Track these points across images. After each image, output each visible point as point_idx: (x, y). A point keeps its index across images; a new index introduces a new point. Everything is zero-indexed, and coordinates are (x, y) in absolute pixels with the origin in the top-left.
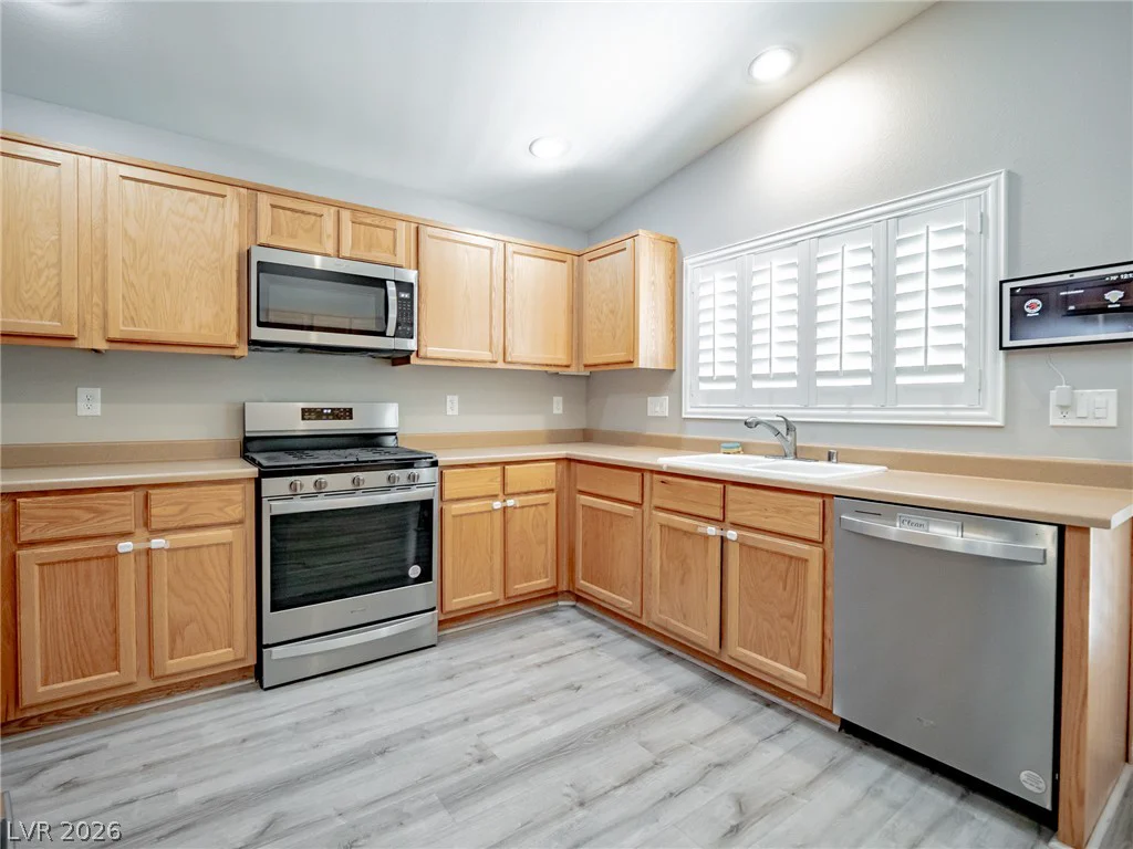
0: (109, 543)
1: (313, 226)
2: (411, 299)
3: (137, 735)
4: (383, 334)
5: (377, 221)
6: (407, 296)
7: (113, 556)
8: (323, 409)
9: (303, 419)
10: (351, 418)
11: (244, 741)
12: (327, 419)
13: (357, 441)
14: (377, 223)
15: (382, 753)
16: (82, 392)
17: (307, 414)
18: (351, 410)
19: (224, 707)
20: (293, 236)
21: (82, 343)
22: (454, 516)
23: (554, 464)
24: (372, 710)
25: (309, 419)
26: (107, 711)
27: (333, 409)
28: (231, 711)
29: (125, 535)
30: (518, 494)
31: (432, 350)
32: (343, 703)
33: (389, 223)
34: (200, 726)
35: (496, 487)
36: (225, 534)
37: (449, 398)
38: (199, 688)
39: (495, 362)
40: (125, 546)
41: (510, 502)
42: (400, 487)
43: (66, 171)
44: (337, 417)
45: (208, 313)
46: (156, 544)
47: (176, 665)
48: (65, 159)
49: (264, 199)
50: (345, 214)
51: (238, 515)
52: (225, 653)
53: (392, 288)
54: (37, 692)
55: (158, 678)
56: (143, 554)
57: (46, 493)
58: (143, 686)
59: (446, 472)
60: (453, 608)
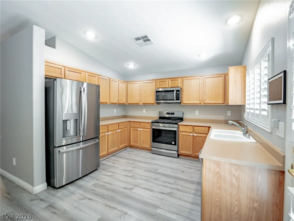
0: (137, 128)
1: (165, 83)
2: (179, 93)
3: (137, 152)
4: (174, 100)
5: (175, 79)
6: (178, 92)
7: (138, 130)
8: (169, 113)
9: (167, 114)
11: (142, 156)
13: (178, 119)
18: (174, 113)
20: (162, 85)
21: (140, 104)
22: (182, 135)
23: (208, 128)
24: (157, 160)
26: (138, 149)
29: (139, 128)
30: (197, 133)
31: (185, 102)
35: (191, 131)
36: (148, 130)
37: (196, 111)
38: (146, 150)
39: (201, 104)
40: (139, 129)
41: (195, 135)
42: (170, 127)
43: (139, 84)
44: (172, 114)
45: (152, 99)
46: (141, 129)
47: (143, 146)
48: (139, 82)
49: (158, 81)
50: (170, 80)
51: (149, 127)
52: (148, 146)
53: (175, 91)
54: (132, 143)
55: (141, 147)
56: (140, 130)
57: (133, 122)
58: (140, 147)
59: (180, 126)
60: (182, 153)
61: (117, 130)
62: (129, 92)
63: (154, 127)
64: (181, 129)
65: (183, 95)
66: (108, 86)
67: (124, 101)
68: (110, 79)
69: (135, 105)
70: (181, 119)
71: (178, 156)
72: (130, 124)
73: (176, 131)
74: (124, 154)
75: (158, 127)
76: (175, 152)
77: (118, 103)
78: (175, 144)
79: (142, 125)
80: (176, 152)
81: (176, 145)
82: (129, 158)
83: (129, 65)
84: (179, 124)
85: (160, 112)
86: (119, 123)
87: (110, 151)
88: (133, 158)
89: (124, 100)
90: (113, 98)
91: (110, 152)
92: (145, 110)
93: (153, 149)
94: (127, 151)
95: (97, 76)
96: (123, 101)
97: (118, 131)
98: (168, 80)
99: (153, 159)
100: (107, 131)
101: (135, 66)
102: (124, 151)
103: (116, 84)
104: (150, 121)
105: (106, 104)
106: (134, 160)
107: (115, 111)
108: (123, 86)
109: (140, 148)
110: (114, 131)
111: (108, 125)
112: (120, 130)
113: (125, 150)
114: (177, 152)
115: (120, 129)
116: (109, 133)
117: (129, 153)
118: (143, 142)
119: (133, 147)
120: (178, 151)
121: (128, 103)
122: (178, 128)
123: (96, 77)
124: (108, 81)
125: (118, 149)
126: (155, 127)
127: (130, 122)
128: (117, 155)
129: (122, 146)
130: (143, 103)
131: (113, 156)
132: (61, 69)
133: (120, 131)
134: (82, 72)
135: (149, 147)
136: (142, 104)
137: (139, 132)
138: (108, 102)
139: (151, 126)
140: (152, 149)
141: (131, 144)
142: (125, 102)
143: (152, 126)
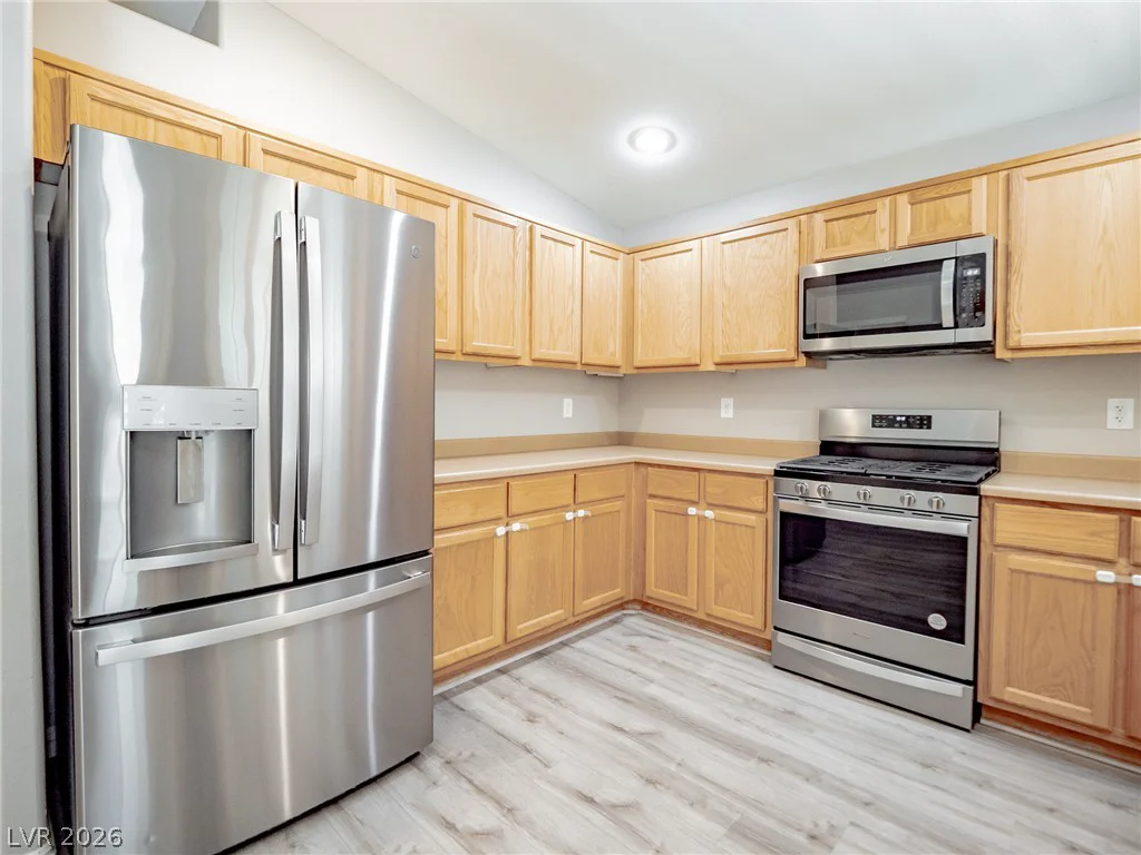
0: (682, 505)
1: (866, 227)
2: (982, 277)
4: (939, 327)
5: (944, 190)
6: (976, 272)
7: (686, 515)
8: (895, 417)
9: (874, 426)
10: (929, 427)
11: (714, 685)
12: (901, 427)
14: (945, 193)
15: (763, 760)
16: (724, 401)
17: (879, 421)
18: (929, 418)
19: (740, 661)
20: (847, 243)
21: (701, 368)
22: (1014, 571)
24: (812, 731)
25: (880, 427)
26: (689, 624)
27: (908, 417)
28: (738, 665)
29: (694, 503)
31: (1028, 337)
32: (802, 711)
33: (959, 187)
34: (711, 661)
35: (1106, 549)
36: (752, 518)
37: (1114, 401)
38: (739, 639)
40: (692, 511)
42: (916, 513)
43: (696, 253)
44: (910, 426)
45: (774, 334)
46: (709, 514)
47: (719, 611)
48: (695, 244)
49: (819, 217)
50: (903, 199)
51: (760, 505)
52: (749, 617)
53: (948, 269)
54: (654, 590)
55: (708, 615)
56: (701, 519)
57: (659, 466)
58: (701, 615)
59: (1000, 506)
60: (1006, 698)
61: (565, 508)
62: (640, 302)
63: (788, 506)
64: (1008, 526)
65: (1014, 287)
66: (521, 265)
67: (613, 354)
68: (531, 229)
69: (678, 377)
70: (989, 459)
71: (976, 717)
72: (646, 479)
73: (961, 542)
74: (602, 649)
75: (822, 506)
76: (956, 689)
77: (577, 359)
78: (954, 633)
79: (714, 486)
80: (960, 686)
81: (962, 641)
82: (631, 682)
83: (639, 141)
84: (986, 488)
85: (823, 418)
86: (575, 473)
87: (522, 628)
88: (653, 690)
89: (611, 349)
90: (552, 330)
91: (518, 635)
92: (730, 401)
93: (783, 638)
94: (624, 635)
95: (454, 203)
96: (610, 351)
97: (569, 516)
98: (887, 200)
99: (789, 715)
100: (502, 512)
101: (673, 142)
102: (608, 632)
103: (567, 258)
104: (769, 466)
105: (512, 362)
106: (656, 708)
107: (568, 406)
108: (606, 273)
109: (702, 624)
110: (547, 518)
111: (507, 481)
112: (581, 513)
113: (614, 622)
114: (971, 688)
115: (584, 504)
116: (516, 526)
117: (633, 648)
118: (719, 586)
119: (662, 609)
120: (973, 683)
121: (637, 364)
122: (979, 517)
123: (447, 207)
124: (523, 235)
125: (572, 620)
126: (801, 502)
127: (642, 469)
128: (565, 652)
129: (595, 600)
130: (718, 360)
131: (539, 655)
132: (217, 137)
133: (586, 517)
134: (361, 173)
135: (759, 625)
136: (713, 368)
137: (694, 523)
138: (518, 354)
139: (771, 494)
140: (775, 636)
141: (648, 593)
142: (618, 360)
143: (775, 500)
